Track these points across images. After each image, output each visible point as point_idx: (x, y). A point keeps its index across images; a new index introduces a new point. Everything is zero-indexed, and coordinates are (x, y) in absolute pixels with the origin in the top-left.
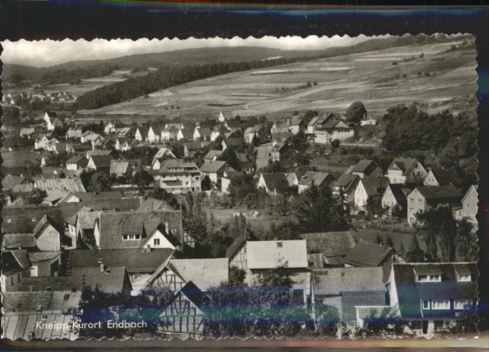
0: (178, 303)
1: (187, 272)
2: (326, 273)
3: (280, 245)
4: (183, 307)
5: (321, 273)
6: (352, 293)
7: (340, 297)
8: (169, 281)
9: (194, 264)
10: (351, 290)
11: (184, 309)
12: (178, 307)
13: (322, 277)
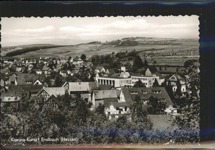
0: (49, 102)
1: (50, 92)
2: (98, 92)
3: (80, 84)
4: (51, 103)
5: (97, 92)
6: (107, 98)
7: (103, 100)
8: (44, 95)
9: (52, 89)
10: (107, 97)
11: (52, 104)
12: (50, 103)
13: (97, 93)
